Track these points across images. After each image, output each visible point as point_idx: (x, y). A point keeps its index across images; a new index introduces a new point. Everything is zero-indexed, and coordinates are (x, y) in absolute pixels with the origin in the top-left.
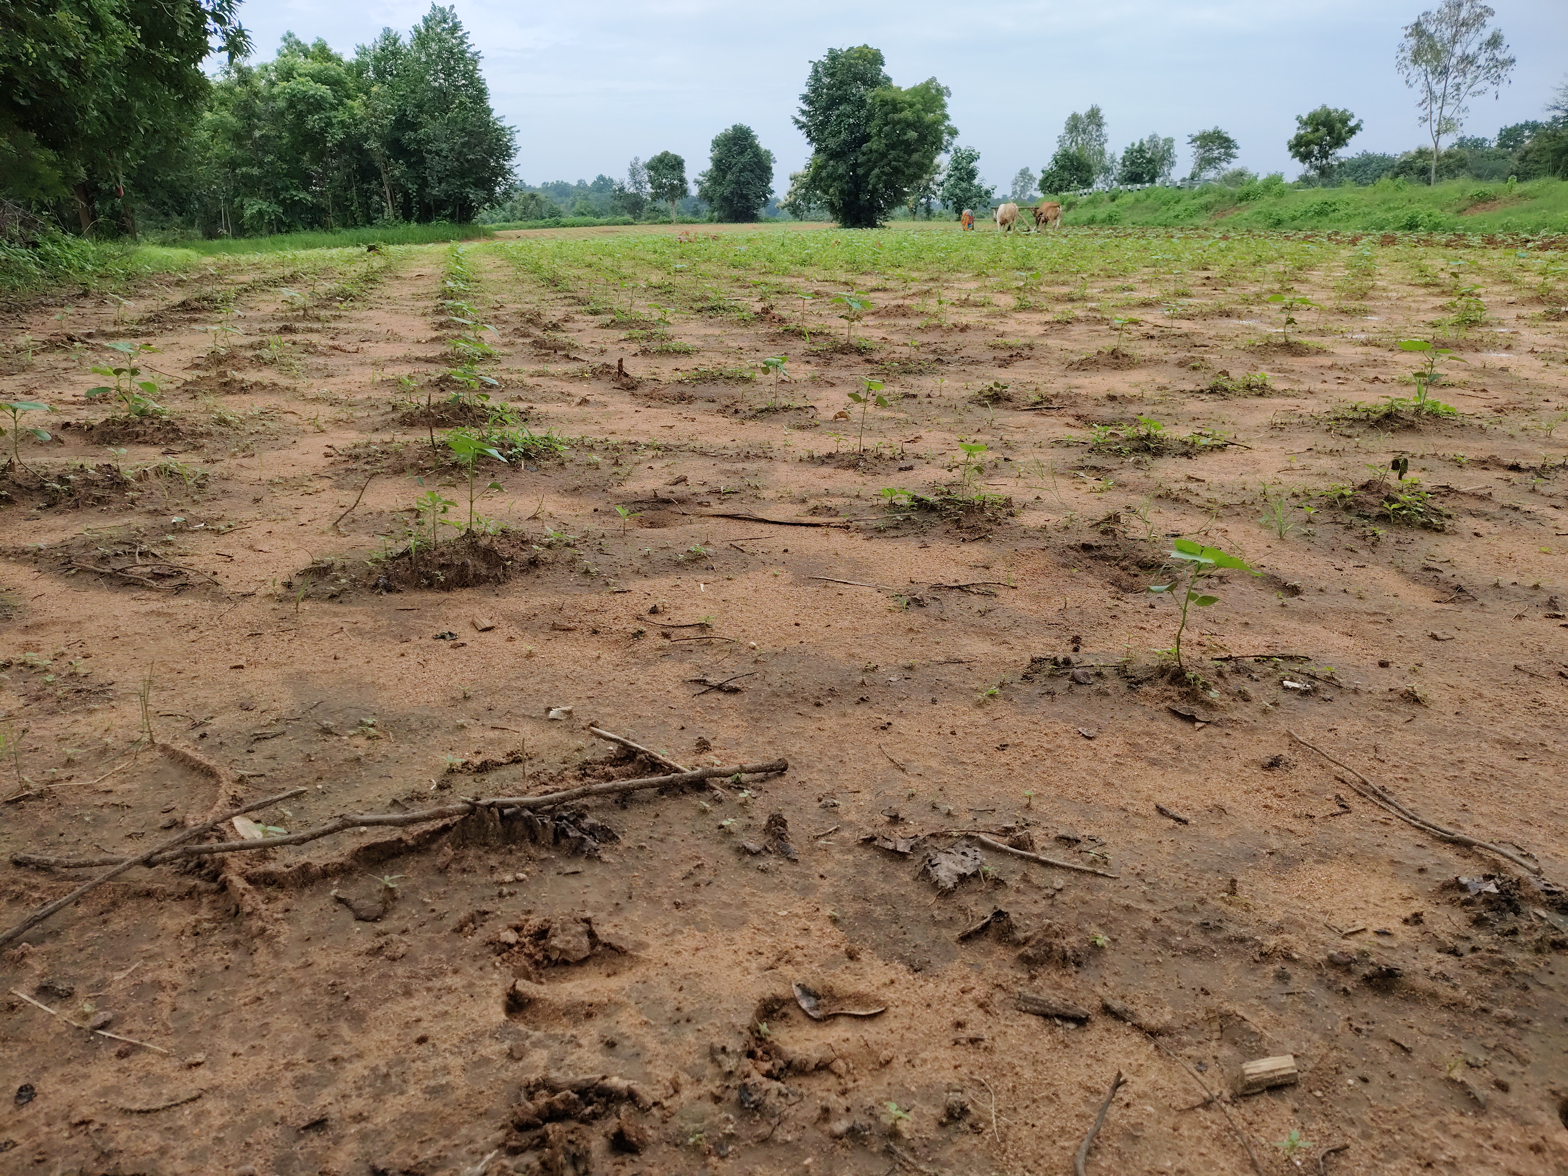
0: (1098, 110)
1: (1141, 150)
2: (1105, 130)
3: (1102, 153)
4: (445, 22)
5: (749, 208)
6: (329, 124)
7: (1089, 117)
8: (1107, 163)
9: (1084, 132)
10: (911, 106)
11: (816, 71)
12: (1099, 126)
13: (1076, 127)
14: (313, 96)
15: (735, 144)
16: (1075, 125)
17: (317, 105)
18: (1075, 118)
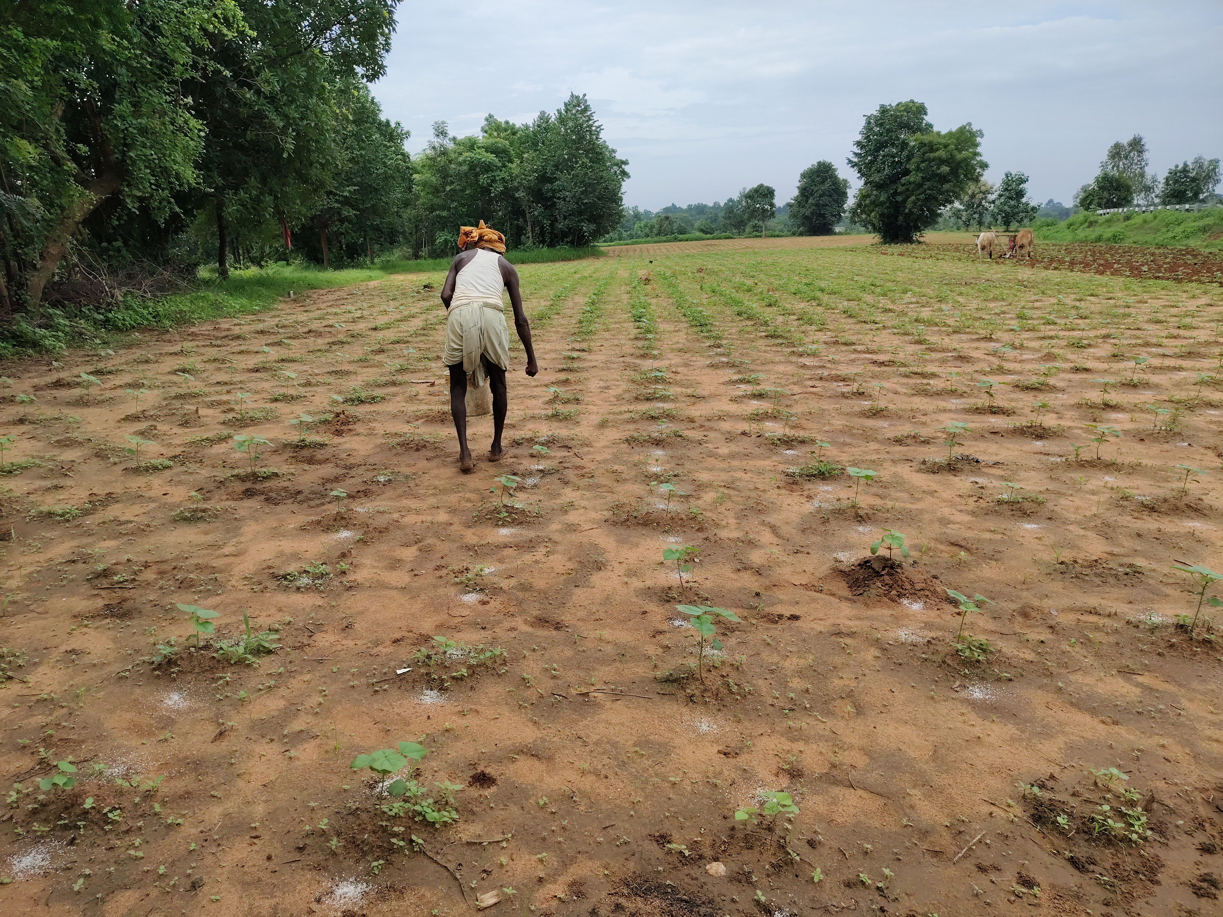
0: (1141, 139)
1: (1185, 170)
2: (1146, 155)
3: (1142, 175)
4: (579, 106)
5: (825, 224)
6: (494, 181)
7: (1130, 145)
8: (1149, 183)
9: (1126, 158)
10: (946, 146)
11: (869, 123)
12: (1141, 152)
13: (1118, 153)
14: (484, 162)
15: (818, 176)
16: (1117, 152)
17: (488, 168)
18: (1117, 146)
